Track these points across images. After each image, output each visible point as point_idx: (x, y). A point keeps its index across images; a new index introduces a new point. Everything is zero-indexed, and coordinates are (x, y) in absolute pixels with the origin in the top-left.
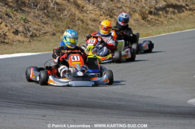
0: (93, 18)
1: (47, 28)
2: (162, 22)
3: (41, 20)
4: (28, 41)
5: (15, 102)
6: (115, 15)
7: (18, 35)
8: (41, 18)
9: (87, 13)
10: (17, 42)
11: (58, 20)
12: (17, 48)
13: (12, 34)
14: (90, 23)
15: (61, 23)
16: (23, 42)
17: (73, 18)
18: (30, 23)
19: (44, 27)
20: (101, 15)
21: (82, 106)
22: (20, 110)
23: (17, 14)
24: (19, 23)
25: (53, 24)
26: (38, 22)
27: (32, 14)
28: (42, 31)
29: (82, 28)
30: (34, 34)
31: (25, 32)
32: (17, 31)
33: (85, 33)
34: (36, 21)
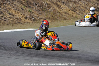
0: (65, 12)
1: (42, 16)
3: (39, 12)
4: (32, 22)
5: (25, 53)
6: (76, 10)
7: (27, 19)
8: (39, 11)
9: (62, 9)
10: (27, 23)
11: (48, 12)
12: (26, 26)
13: (24, 19)
14: (63, 14)
15: (49, 14)
16: (29, 23)
17: (55, 11)
18: (33, 13)
19: (40, 16)
20: (69, 10)
21: (59, 57)
22: (28, 57)
23: (27, 8)
24: (27, 13)
25: (45, 14)
27: (35, 9)
28: (39, 18)
29: (60, 16)
30: (35, 19)
31: (30, 18)
32: (26, 17)
33: (61, 19)
34: (36, 12)
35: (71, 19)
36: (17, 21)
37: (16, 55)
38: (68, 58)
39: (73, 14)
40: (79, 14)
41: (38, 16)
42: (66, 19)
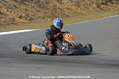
0: (67, 8)
1: (40, 14)
2: (110, 9)
3: (36, 9)
4: (28, 22)
5: (21, 60)
6: (81, 5)
7: (21, 19)
9: (64, 5)
10: (22, 23)
11: (46, 9)
12: (21, 27)
13: (18, 18)
14: (66, 10)
15: (48, 11)
16: (25, 23)
17: (56, 7)
18: (29, 11)
19: (37, 14)
20: (72, 6)
21: (62, 62)
23: (21, 6)
24: (22, 11)
25: (43, 12)
26: (34, 10)
27: (30, 6)
28: (36, 16)
29: (61, 14)
30: (32, 18)
31: (26, 17)
32: (21, 16)
33: (63, 16)
34: (32, 10)
35: (75, 16)
36: (9, 21)
37: (10, 62)
38: (74, 62)
39: (76, 9)
40: (84, 10)
41: (35, 14)
42: (69, 15)
